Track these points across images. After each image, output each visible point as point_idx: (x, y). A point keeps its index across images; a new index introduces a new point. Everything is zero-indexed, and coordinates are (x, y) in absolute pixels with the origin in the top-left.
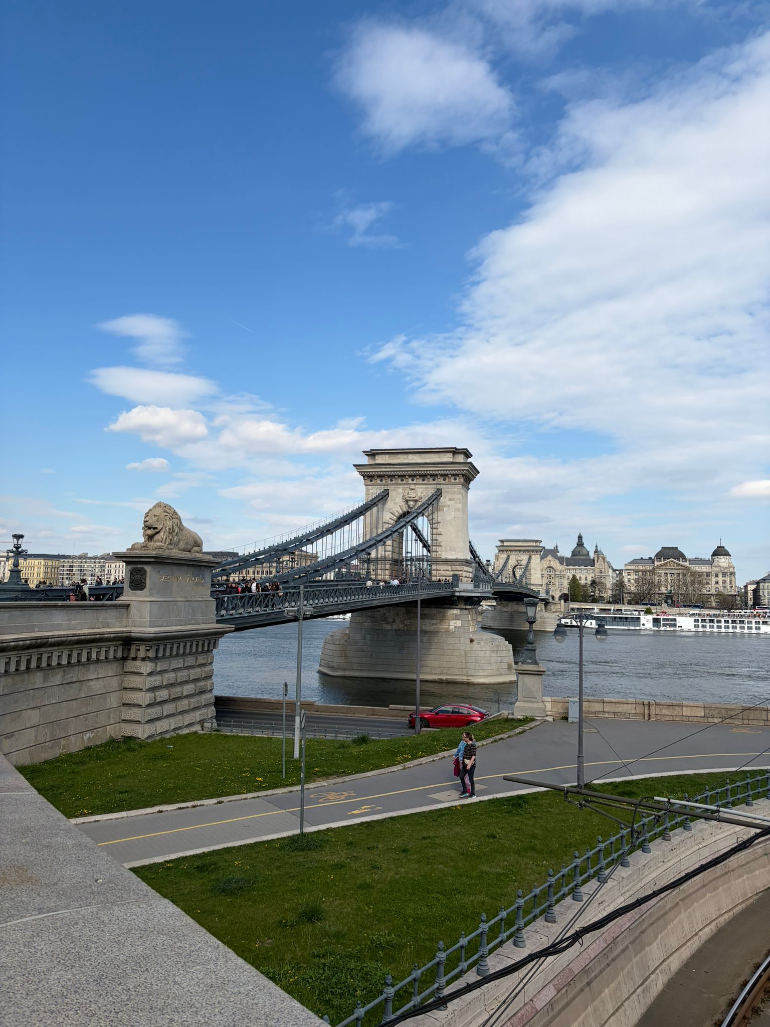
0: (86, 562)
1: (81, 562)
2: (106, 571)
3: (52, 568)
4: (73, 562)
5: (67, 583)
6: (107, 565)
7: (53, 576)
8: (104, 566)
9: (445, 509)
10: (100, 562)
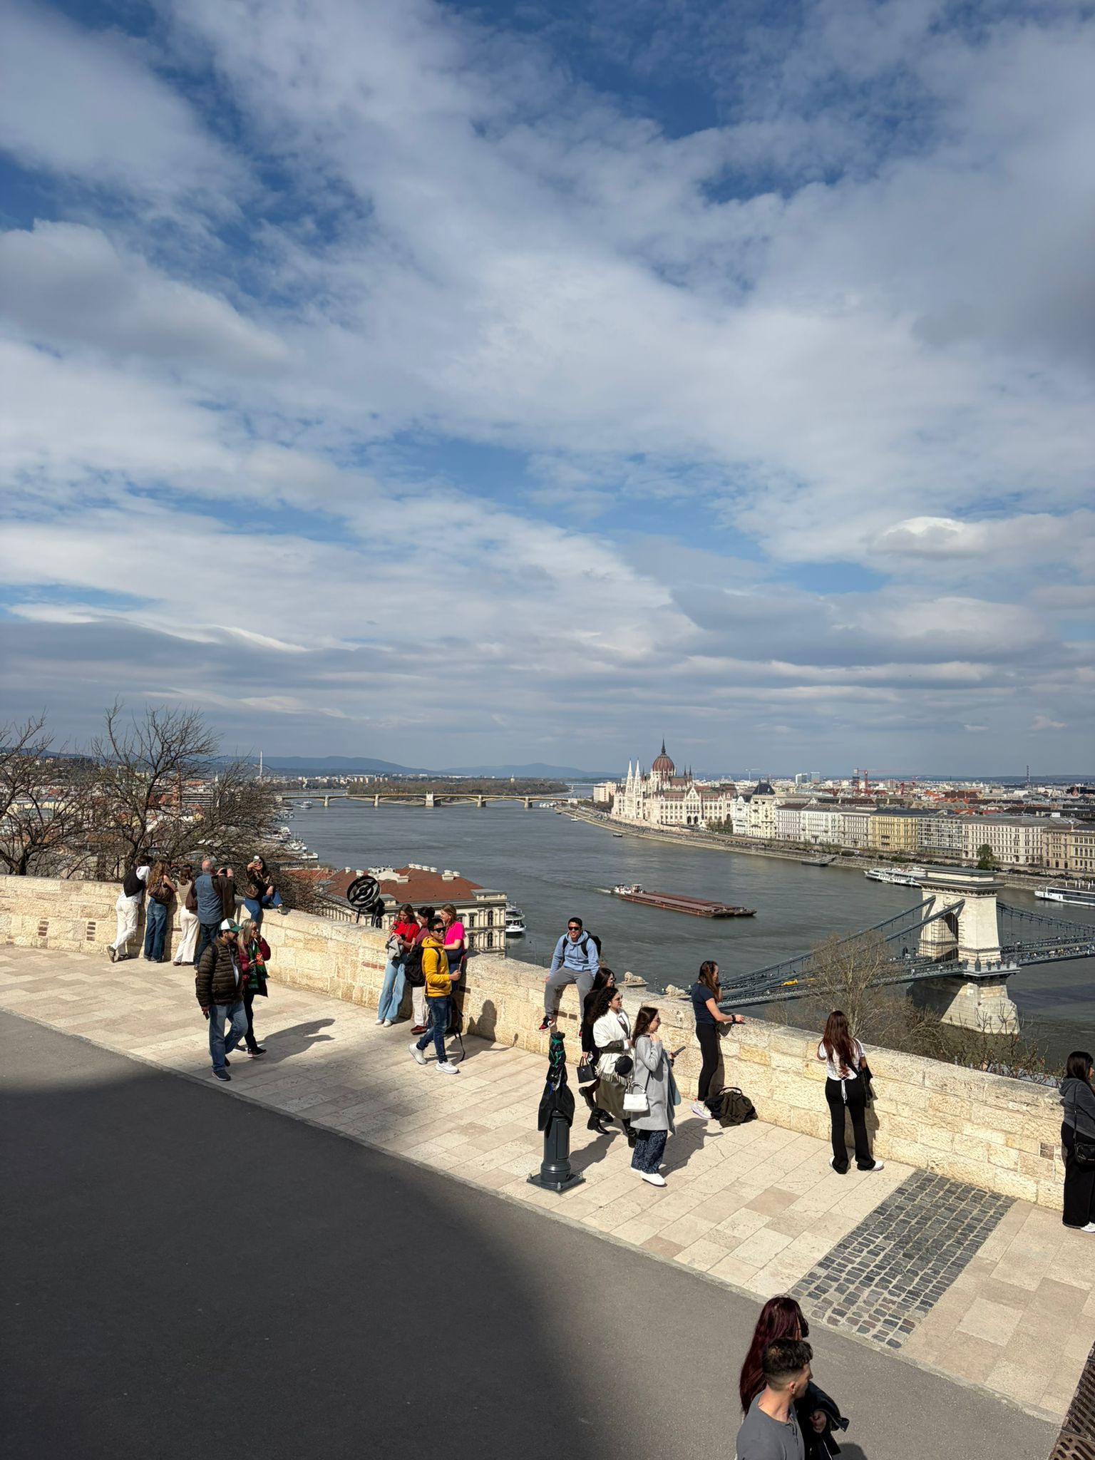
0: (943, 822)
1: (938, 822)
2: (964, 833)
3: (912, 825)
4: (930, 821)
5: (926, 843)
6: (964, 826)
7: (914, 834)
8: (961, 827)
9: (967, 913)
10: (956, 823)
